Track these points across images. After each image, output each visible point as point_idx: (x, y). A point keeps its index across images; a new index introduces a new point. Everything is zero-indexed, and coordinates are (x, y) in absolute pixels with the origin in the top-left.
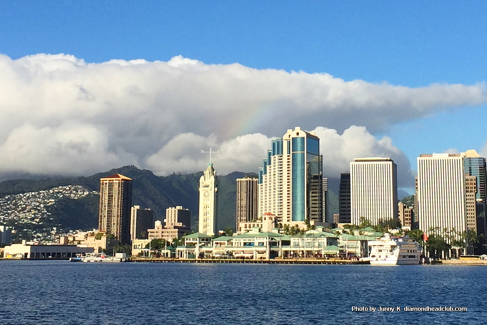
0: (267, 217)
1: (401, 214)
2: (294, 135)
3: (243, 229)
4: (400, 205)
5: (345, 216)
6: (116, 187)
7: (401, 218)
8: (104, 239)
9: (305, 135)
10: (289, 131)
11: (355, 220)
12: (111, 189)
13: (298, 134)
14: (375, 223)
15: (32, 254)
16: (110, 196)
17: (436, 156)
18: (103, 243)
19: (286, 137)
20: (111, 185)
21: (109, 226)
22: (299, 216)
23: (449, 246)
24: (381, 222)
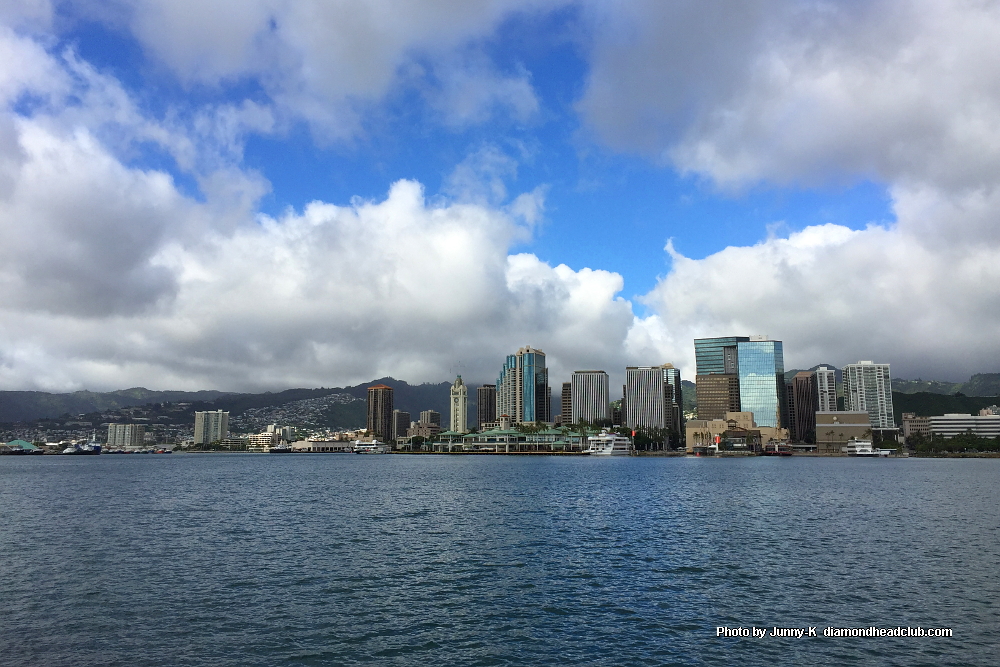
0: (504, 418)
1: (611, 415)
2: (524, 351)
3: (484, 428)
4: (611, 409)
5: (567, 418)
7: (611, 418)
8: (371, 436)
9: (534, 352)
11: (575, 420)
12: (376, 397)
13: (528, 350)
14: (591, 421)
15: (314, 448)
16: (376, 402)
20: (376, 393)
21: (375, 426)
22: (529, 417)
23: (651, 441)
24: (596, 421)
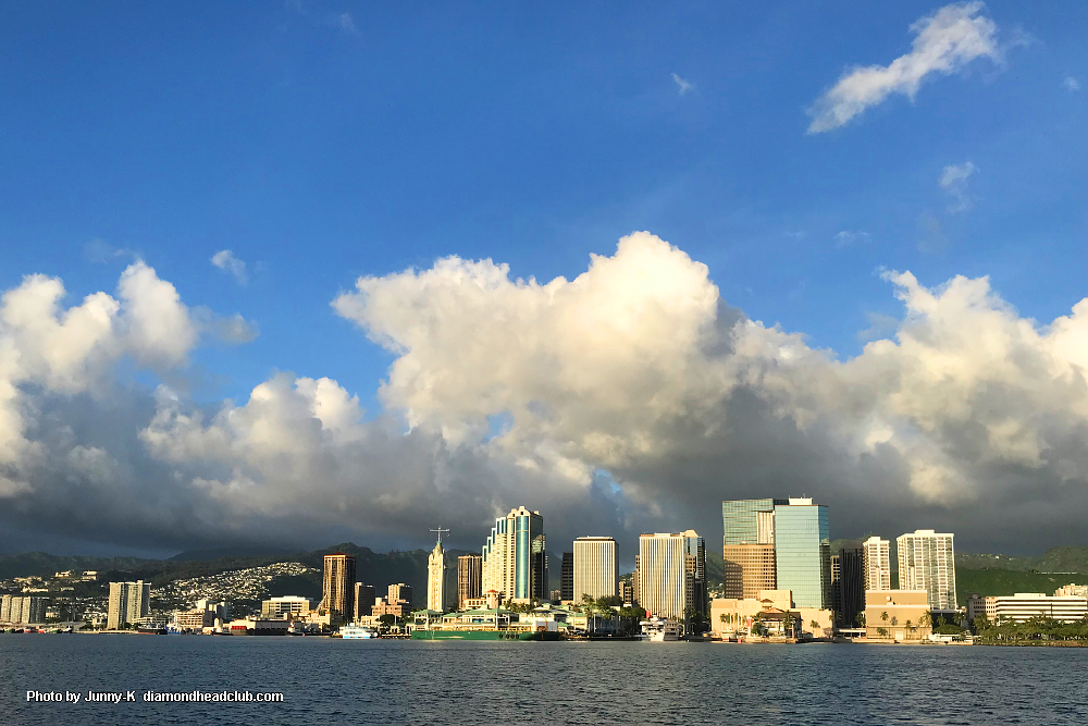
0: (491, 594)
1: (622, 592)
2: (518, 514)
3: (467, 605)
4: (621, 584)
5: (568, 595)
6: (339, 565)
7: (622, 595)
8: (328, 616)
9: (529, 514)
10: (514, 511)
12: (334, 567)
13: (522, 513)
14: (597, 599)
16: (334, 573)
17: (658, 536)
18: (327, 619)
19: (510, 516)
20: (335, 562)
21: (333, 602)
22: (522, 594)
